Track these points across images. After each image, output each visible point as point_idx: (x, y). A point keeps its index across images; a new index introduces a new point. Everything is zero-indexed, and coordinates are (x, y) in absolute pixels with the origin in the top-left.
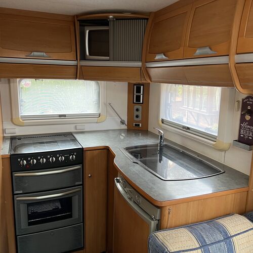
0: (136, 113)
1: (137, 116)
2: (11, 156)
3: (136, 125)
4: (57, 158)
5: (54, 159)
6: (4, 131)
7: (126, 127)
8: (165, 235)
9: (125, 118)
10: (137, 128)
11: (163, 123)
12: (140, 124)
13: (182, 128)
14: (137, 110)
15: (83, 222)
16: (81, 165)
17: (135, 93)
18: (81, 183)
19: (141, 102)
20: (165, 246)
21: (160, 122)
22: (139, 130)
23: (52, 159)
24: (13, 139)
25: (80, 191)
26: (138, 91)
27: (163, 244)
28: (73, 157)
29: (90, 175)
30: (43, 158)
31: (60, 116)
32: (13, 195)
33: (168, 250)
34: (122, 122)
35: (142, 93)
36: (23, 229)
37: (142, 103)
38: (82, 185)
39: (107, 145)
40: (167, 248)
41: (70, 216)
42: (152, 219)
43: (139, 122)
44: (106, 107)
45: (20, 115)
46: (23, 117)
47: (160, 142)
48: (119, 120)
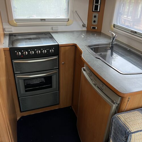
0: (94, 19)
1: (94, 22)
2: (10, 48)
3: (93, 28)
4: (41, 51)
5: (39, 51)
6: (4, 30)
7: (86, 29)
8: (126, 117)
9: (86, 23)
10: (94, 30)
11: (114, 27)
12: (96, 27)
13: (130, 32)
14: (95, 17)
15: (59, 90)
16: (58, 56)
17: (94, 3)
18: (58, 67)
19: (98, 10)
20: (126, 127)
21: (112, 27)
22: (95, 32)
23: (38, 52)
24: (11, 35)
25: (57, 72)
26: (97, 2)
27: (125, 125)
28: (52, 51)
29: (63, 63)
30: (32, 51)
31: (42, 20)
32: (14, 74)
33: (129, 131)
34: (84, 26)
35: (99, 3)
36: (22, 94)
37: (99, 12)
38: (59, 68)
39: (75, 43)
40: (129, 129)
41: (51, 87)
42: (114, 103)
43: (96, 25)
45: (14, 18)
46: (16, 20)
47: (112, 42)
48: (82, 24)
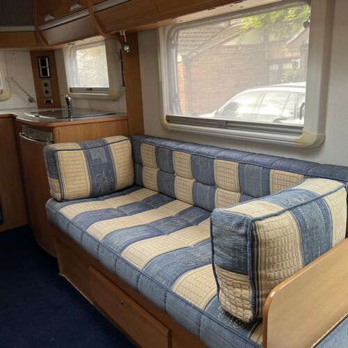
0: (45, 88)
1: (47, 92)
3: (47, 101)
7: (36, 106)
9: (34, 95)
10: (48, 104)
11: (71, 92)
12: (52, 101)
13: (86, 91)
14: (46, 85)
17: (40, 66)
19: (49, 75)
26: (44, 63)
34: (31, 100)
35: (48, 66)
37: (50, 77)
43: (50, 98)
44: (9, 84)
48: (27, 98)
